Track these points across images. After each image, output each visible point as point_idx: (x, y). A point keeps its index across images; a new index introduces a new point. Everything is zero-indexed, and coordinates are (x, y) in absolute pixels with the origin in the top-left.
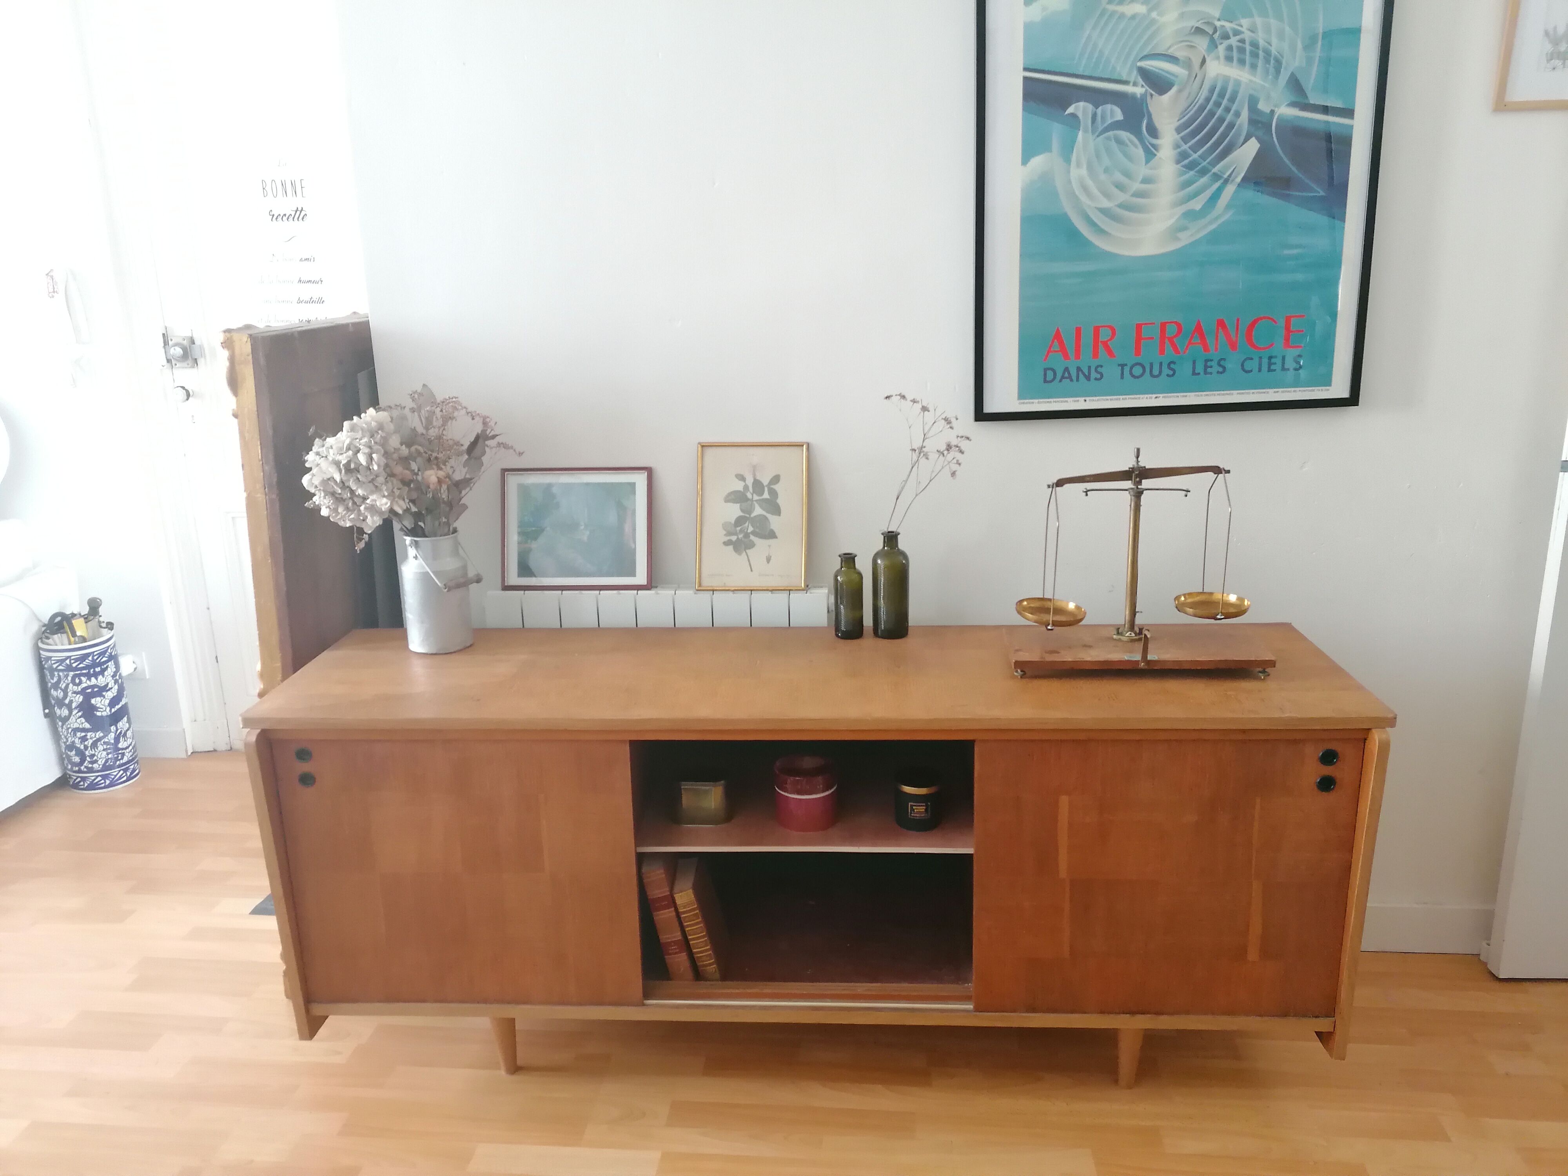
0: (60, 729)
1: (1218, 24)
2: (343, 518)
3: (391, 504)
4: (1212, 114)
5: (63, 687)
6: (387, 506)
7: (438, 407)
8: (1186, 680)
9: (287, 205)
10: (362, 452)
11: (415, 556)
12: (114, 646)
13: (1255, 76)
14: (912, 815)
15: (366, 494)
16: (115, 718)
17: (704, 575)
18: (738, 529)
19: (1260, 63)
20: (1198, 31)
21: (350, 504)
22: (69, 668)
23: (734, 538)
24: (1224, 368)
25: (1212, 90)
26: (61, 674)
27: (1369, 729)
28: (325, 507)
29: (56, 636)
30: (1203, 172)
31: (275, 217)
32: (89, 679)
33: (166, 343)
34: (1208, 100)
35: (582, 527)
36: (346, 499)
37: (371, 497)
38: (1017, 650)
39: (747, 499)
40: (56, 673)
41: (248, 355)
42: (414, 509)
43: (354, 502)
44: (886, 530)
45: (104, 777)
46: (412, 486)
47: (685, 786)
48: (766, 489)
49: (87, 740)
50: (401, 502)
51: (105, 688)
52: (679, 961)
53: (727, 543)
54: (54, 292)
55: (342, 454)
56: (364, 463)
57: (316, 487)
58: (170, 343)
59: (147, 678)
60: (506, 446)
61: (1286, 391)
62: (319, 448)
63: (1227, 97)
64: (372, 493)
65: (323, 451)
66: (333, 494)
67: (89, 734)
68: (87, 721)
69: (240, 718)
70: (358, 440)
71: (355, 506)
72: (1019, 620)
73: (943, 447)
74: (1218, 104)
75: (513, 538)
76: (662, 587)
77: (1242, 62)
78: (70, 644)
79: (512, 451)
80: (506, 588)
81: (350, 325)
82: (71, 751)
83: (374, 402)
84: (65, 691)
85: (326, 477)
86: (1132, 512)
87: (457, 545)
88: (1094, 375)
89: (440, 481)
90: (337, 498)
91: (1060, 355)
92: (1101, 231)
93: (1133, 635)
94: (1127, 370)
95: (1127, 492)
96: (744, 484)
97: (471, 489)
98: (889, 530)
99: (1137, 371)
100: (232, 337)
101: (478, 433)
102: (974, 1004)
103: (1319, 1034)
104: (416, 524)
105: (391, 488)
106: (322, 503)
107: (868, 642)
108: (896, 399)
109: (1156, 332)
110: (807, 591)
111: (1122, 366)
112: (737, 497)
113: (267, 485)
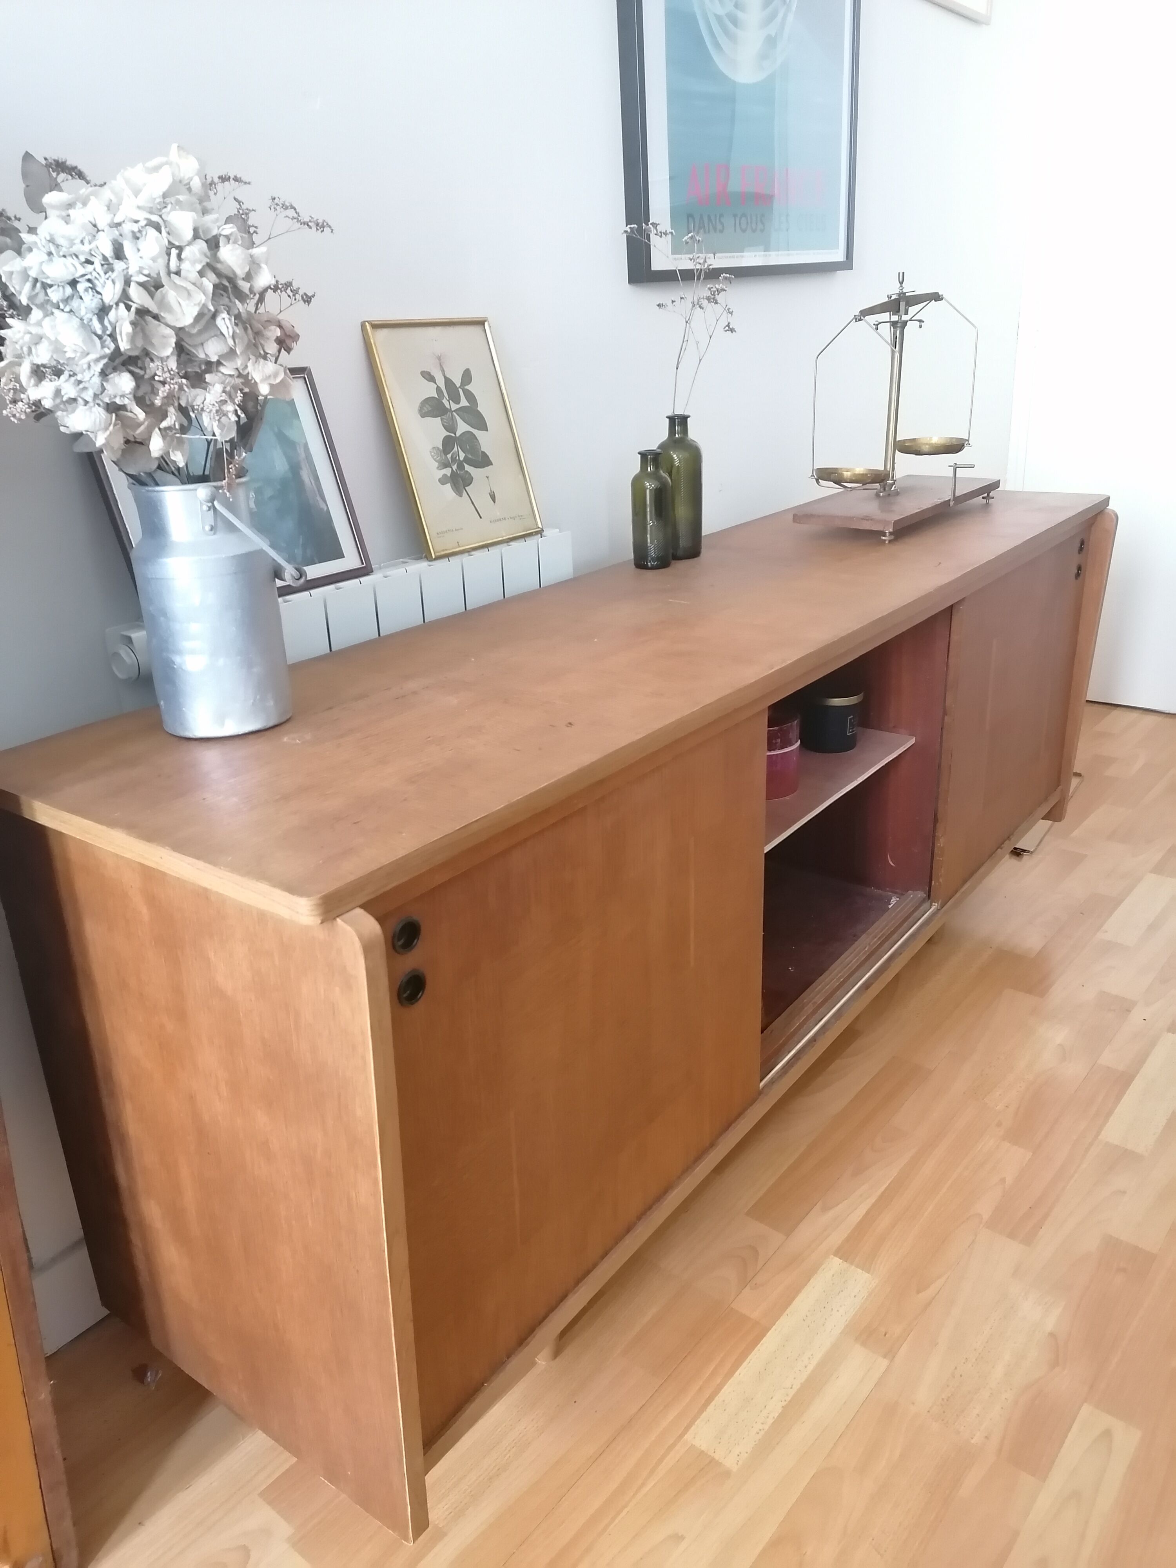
23: (449, 471)
39: (446, 410)
48: (461, 392)
53: (444, 481)
88: (718, 226)
94: (738, 221)
96: (435, 386)
111: (735, 216)
112: (434, 408)
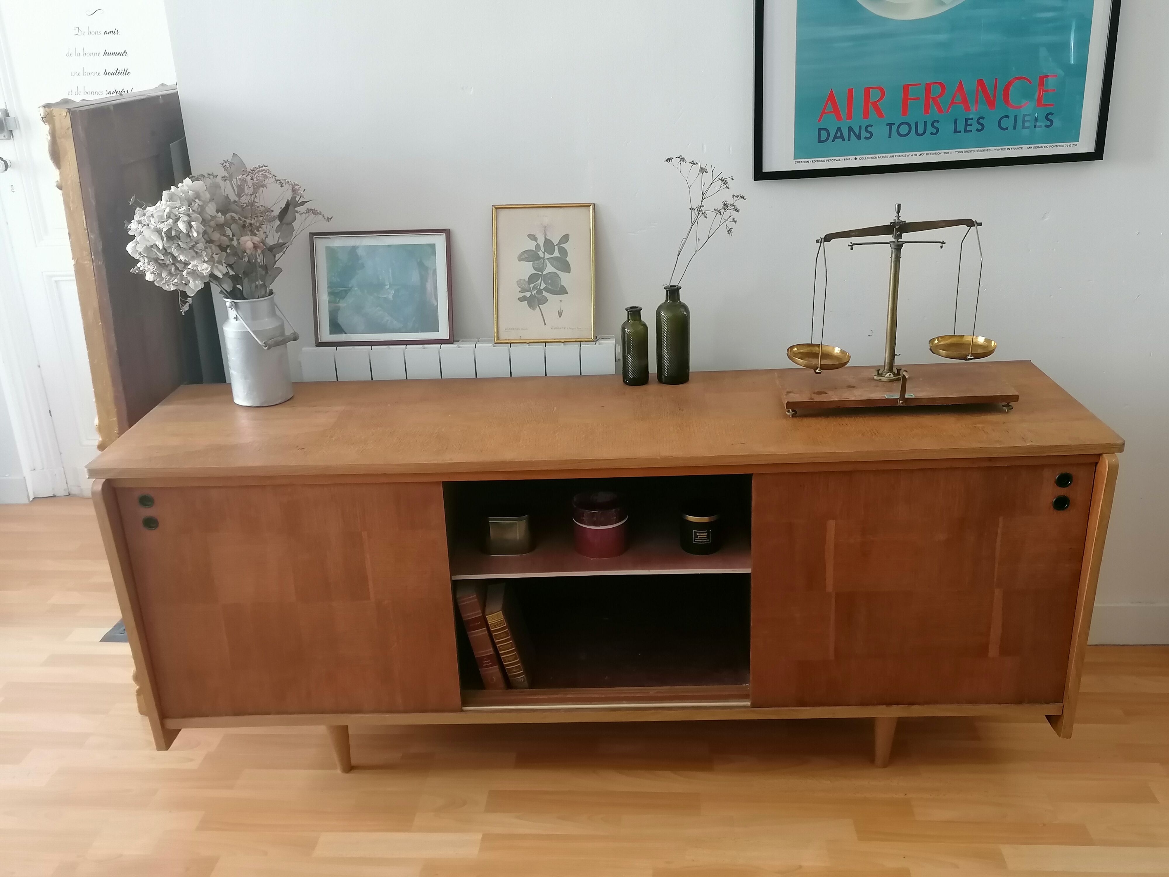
2: (167, 284)
3: (211, 268)
6: (208, 271)
7: (249, 175)
8: (939, 415)
10: (182, 220)
11: (235, 317)
14: (696, 540)
15: (187, 260)
17: (502, 329)
18: (532, 285)
21: (173, 269)
23: (528, 294)
24: (983, 126)
27: (1100, 455)
28: (150, 272)
35: (388, 287)
36: (168, 265)
37: (192, 263)
38: (789, 392)
39: (539, 258)
41: (68, 129)
42: (232, 273)
43: (178, 266)
44: (668, 285)
46: (228, 251)
47: (492, 520)
48: (556, 248)
50: (220, 267)
52: (493, 672)
53: (521, 300)
55: (163, 222)
56: (184, 231)
57: (140, 254)
60: (315, 212)
61: (1038, 147)
62: (140, 217)
64: (193, 258)
65: (144, 219)
66: (156, 260)
69: (86, 470)
70: (177, 209)
71: (178, 272)
72: (790, 364)
73: (720, 206)
75: (324, 297)
76: (463, 341)
79: (321, 216)
80: (320, 344)
81: (160, 97)
83: (187, 172)
85: (149, 244)
86: (892, 262)
87: (273, 306)
88: (864, 134)
89: (255, 247)
90: (159, 263)
91: (833, 116)
93: (891, 375)
94: (894, 129)
95: (889, 245)
96: (536, 243)
97: (284, 253)
98: (671, 284)
99: (904, 129)
100: (51, 111)
101: (288, 200)
102: (751, 701)
103: (1049, 717)
104: (234, 287)
105: (211, 254)
106: (146, 269)
107: (653, 388)
108: (676, 161)
109: (920, 92)
110: (596, 342)
111: (890, 125)
112: (530, 256)
113: (93, 252)
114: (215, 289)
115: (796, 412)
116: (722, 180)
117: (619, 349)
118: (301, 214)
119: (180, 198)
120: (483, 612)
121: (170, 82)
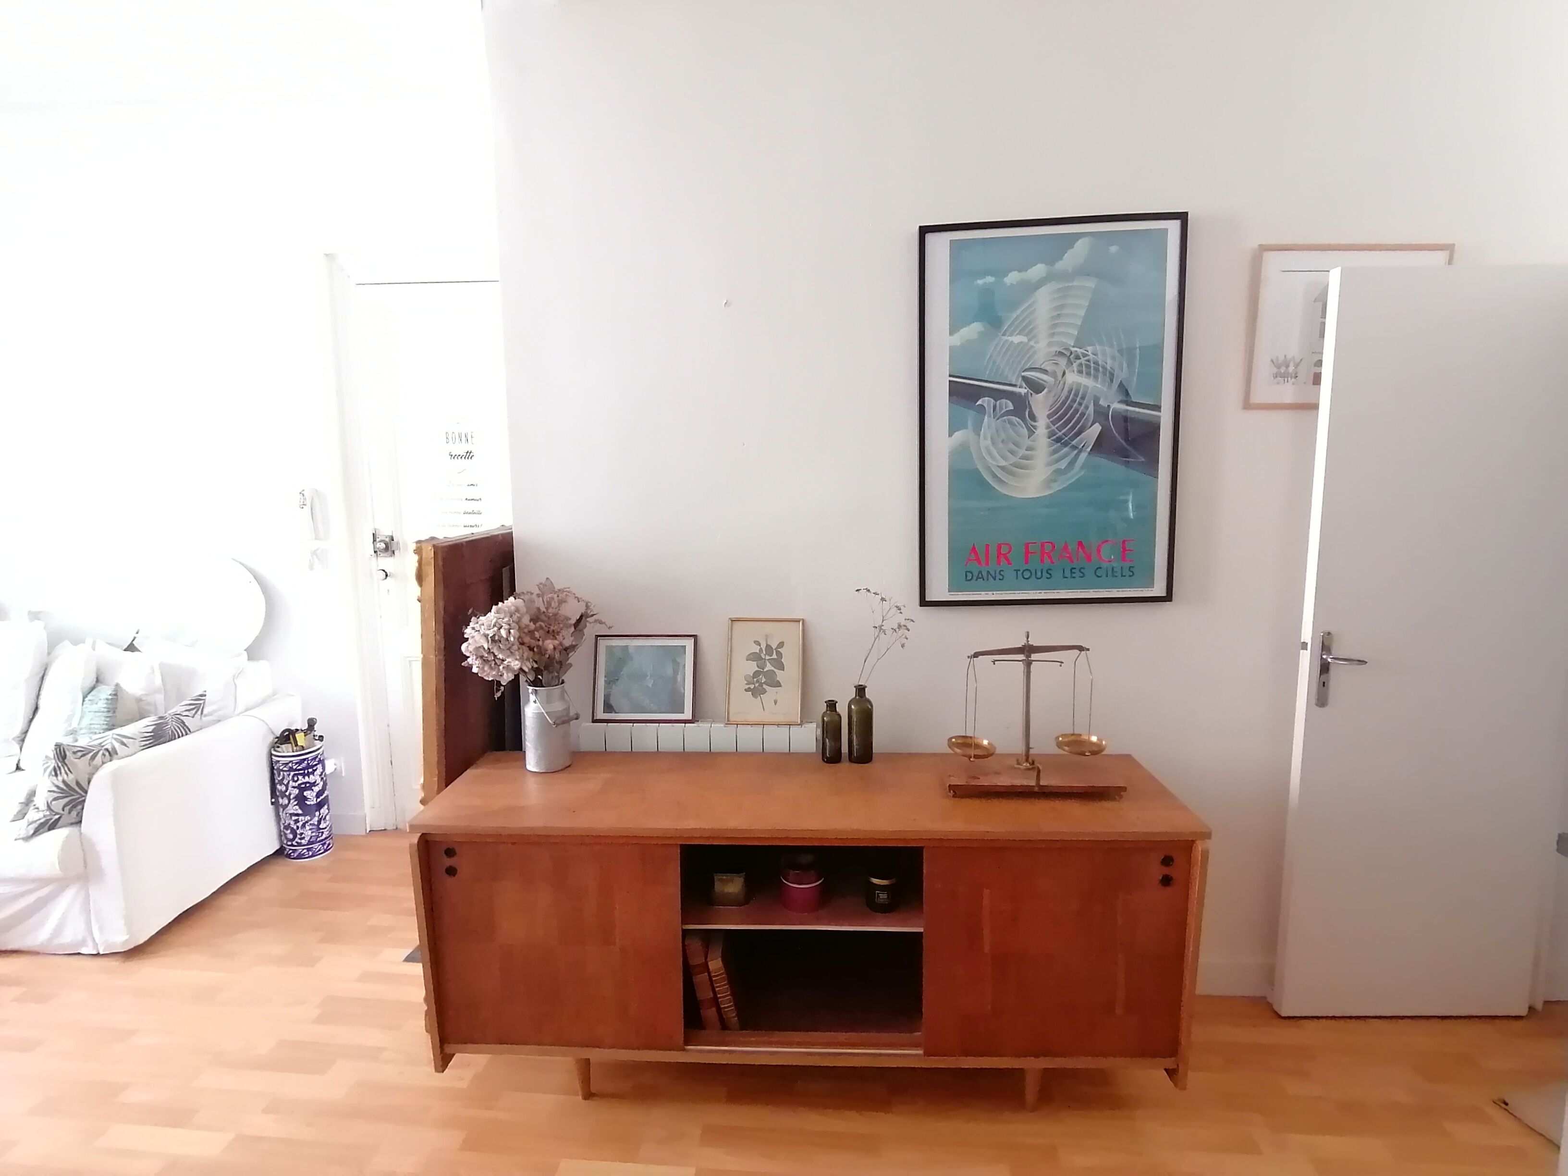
0: (281, 814)
1: (1073, 349)
2: (488, 675)
3: (521, 664)
4: (1070, 407)
5: (285, 783)
6: (519, 666)
7: (556, 593)
9: (461, 449)
10: (503, 628)
11: (534, 700)
12: (323, 753)
13: (1097, 383)
14: (878, 900)
15: (504, 658)
16: (319, 806)
17: (731, 713)
18: (755, 679)
19: (1100, 375)
20: (1061, 354)
21: (493, 664)
22: (291, 770)
23: (752, 686)
24: (1084, 574)
25: (1070, 392)
26: (285, 773)
27: (1194, 841)
28: (476, 666)
29: (283, 746)
30: (1065, 444)
31: (453, 457)
32: (304, 777)
33: (374, 540)
34: (1067, 398)
36: (490, 661)
37: (508, 660)
38: (949, 776)
40: (282, 773)
41: (431, 559)
42: (535, 666)
43: (496, 662)
44: (858, 683)
45: (309, 850)
46: (535, 650)
47: (717, 877)
48: (774, 651)
49: (299, 822)
50: (527, 663)
51: (314, 784)
52: (710, 1013)
54: (303, 505)
55: (490, 629)
56: (505, 636)
57: (471, 652)
58: (378, 540)
59: (343, 775)
60: (601, 622)
61: (1124, 591)
62: (475, 624)
63: (1080, 396)
64: (508, 657)
65: (477, 627)
66: (482, 657)
67: (300, 818)
68: (300, 808)
70: (501, 620)
71: (496, 666)
72: (950, 752)
73: (896, 627)
74: (1074, 401)
75: (601, 684)
76: (701, 722)
77: (1088, 374)
78: (293, 752)
79: (604, 625)
80: (595, 722)
81: (500, 536)
82: (287, 830)
83: (512, 591)
84: (287, 786)
85: (478, 645)
86: (1025, 676)
87: (564, 691)
88: (998, 577)
89: (555, 648)
90: (484, 660)
91: (975, 563)
92: (1000, 481)
93: (1028, 765)
94: (1020, 573)
95: (1021, 663)
96: (760, 648)
97: (575, 652)
98: (860, 684)
99: (1027, 575)
100: (421, 547)
101: (582, 613)
102: (923, 1050)
103: (1167, 1070)
104: (536, 678)
105: (522, 653)
106: (474, 663)
107: (845, 766)
108: (863, 592)
109: (1038, 549)
110: (802, 726)
111: (1017, 571)
112: (755, 657)
113: (437, 649)
114: (522, 679)
115: (956, 793)
116: (897, 607)
117: (819, 731)
118: (590, 623)
119: (505, 612)
120: (706, 958)
121: (509, 522)
